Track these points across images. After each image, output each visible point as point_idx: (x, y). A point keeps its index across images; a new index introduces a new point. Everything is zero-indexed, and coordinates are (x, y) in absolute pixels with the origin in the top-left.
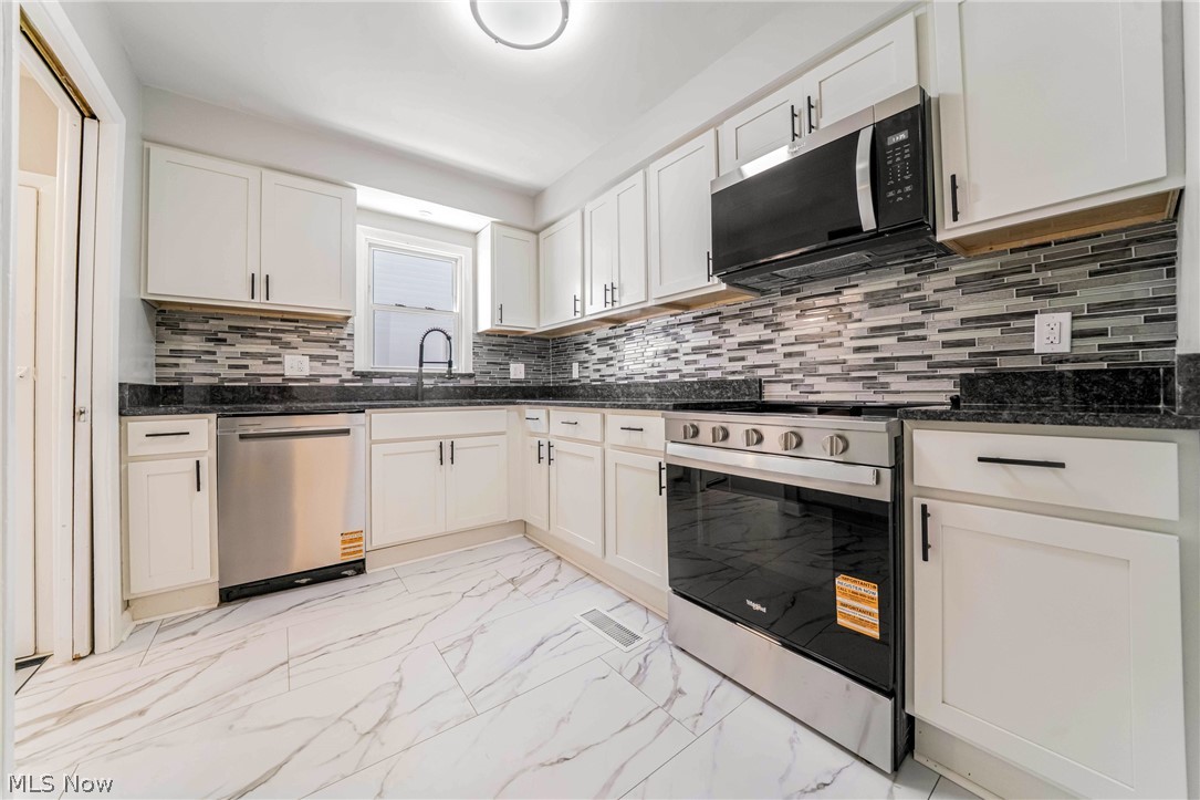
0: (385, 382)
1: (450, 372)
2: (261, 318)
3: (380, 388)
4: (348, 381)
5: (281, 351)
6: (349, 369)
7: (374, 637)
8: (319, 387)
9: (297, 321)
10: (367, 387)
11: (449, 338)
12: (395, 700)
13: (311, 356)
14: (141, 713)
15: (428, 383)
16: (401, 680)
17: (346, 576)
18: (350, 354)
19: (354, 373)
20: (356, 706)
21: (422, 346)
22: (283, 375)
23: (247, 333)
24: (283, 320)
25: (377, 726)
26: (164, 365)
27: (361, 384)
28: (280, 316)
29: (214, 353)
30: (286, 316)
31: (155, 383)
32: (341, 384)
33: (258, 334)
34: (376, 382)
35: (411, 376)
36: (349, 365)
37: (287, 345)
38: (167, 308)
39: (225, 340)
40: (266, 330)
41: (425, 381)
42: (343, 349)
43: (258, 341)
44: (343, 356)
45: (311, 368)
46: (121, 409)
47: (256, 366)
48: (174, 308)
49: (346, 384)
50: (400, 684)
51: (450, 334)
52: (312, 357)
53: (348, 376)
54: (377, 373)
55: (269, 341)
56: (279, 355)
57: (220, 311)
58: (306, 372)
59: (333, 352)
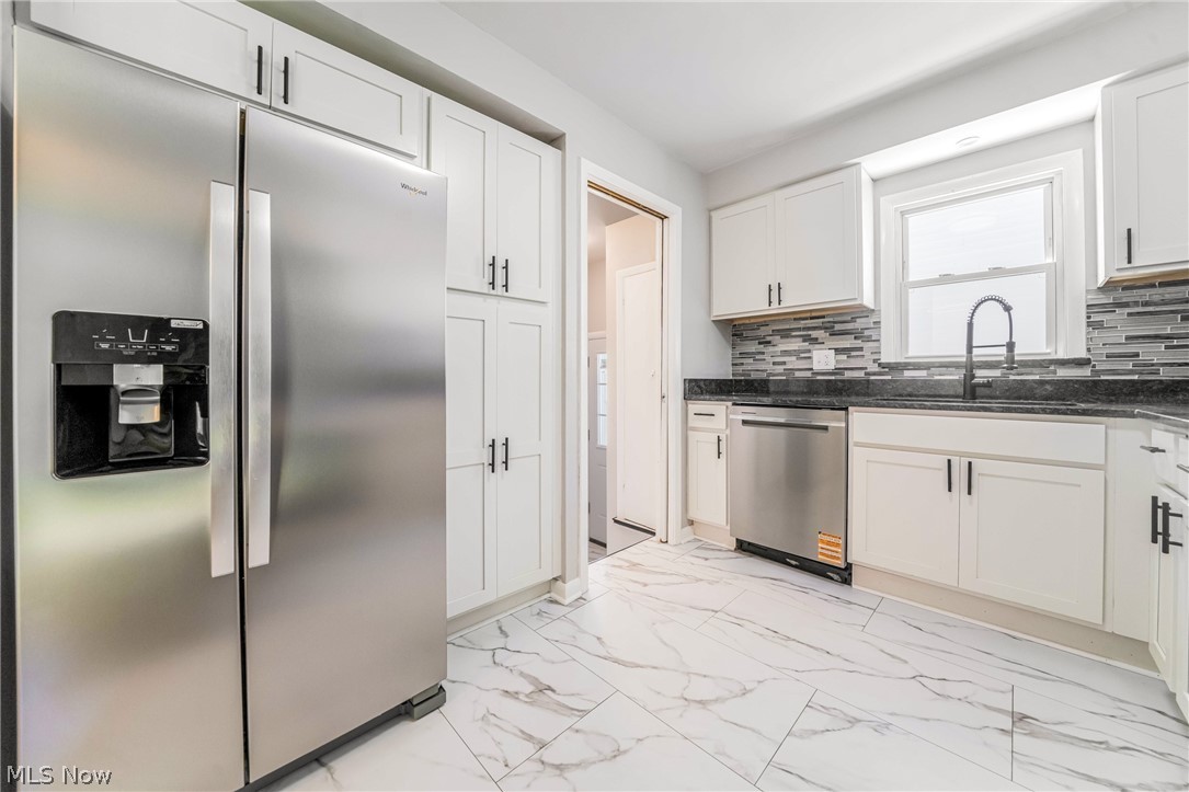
0: (922, 374)
1: (1011, 360)
2: (795, 319)
3: (913, 381)
4: (874, 374)
5: (810, 347)
6: (875, 361)
7: (783, 642)
8: (842, 381)
9: (823, 317)
10: (895, 381)
11: (1007, 309)
12: (727, 699)
13: (836, 350)
14: (645, 585)
15: (982, 375)
16: (751, 691)
17: (832, 579)
18: (875, 344)
19: (880, 365)
20: (705, 676)
21: (970, 325)
22: (812, 369)
23: (785, 334)
24: (812, 318)
25: (696, 701)
26: (736, 365)
27: (890, 377)
28: (808, 315)
29: (763, 353)
30: (814, 314)
31: (731, 378)
32: (866, 377)
33: (794, 334)
34: (908, 374)
35: (957, 366)
36: (876, 357)
37: (815, 341)
38: (736, 323)
39: (769, 342)
40: (799, 329)
41: (978, 372)
42: (869, 339)
43: (794, 340)
44: (868, 346)
45: (837, 361)
46: (685, 395)
47: (792, 363)
48: (741, 322)
49: (872, 378)
50: (745, 692)
51: (1009, 302)
52: (838, 351)
53: (875, 369)
54: (909, 364)
55: (801, 339)
56: (809, 351)
57: (766, 319)
58: (831, 366)
59: (858, 343)
